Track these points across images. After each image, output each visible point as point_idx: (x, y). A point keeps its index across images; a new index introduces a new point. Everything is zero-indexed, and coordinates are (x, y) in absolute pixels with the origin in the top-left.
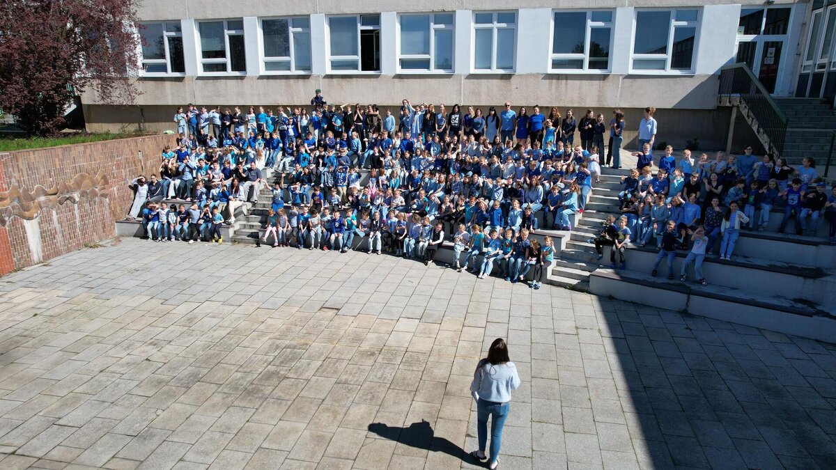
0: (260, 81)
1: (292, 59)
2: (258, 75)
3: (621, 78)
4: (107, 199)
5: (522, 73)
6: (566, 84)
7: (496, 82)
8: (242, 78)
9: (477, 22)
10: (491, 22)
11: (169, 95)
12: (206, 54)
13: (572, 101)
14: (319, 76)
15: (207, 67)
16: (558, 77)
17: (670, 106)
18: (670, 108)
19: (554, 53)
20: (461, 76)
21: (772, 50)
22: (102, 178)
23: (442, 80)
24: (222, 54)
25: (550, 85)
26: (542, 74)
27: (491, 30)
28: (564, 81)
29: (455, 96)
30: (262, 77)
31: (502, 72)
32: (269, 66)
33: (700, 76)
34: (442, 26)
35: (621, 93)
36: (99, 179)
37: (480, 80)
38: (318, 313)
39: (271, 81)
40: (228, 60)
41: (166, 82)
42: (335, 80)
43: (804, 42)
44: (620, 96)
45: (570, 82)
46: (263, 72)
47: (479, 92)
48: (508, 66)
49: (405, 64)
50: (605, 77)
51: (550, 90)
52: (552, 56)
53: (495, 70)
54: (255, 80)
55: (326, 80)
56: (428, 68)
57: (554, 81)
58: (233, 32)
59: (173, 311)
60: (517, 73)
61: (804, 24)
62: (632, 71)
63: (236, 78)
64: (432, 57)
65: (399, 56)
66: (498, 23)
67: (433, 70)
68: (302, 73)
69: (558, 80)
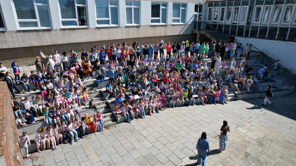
2: (16, 30)
3: (170, 26)
6: (156, 28)
8: (3, 32)
9: (126, 5)
10: (131, 5)
14: (57, 29)
19: (152, 17)
23: (115, 29)
27: (131, 8)
29: (121, 35)
30: (19, 31)
33: (188, 24)
34: (113, 6)
35: (170, 31)
37: (130, 29)
42: (66, 31)
46: (19, 28)
47: (130, 33)
48: (138, 23)
51: (152, 31)
53: (134, 24)
54: (14, 33)
56: (109, 24)
60: (141, 25)
62: (173, 24)
64: (110, 19)
65: (96, 19)
66: (134, 5)
68: (45, 28)
69: (154, 27)
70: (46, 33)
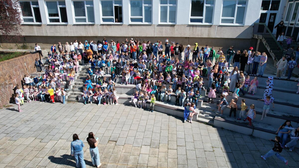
0: (74, 26)
1: (87, 17)
2: (73, 24)
3: (217, 26)
4: (12, 85)
5: (179, 24)
6: (196, 28)
7: (169, 28)
8: (66, 25)
9: (161, 4)
10: (167, 4)
11: (36, 32)
12: (50, 15)
13: (198, 35)
14: (98, 25)
15: (51, 20)
16: (193, 26)
17: (235, 37)
18: (235, 38)
19: (191, 16)
20: (155, 25)
21: (272, 16)
22: (9, 77)
23: (147, 27)
24: (57, 15)
25: (190, 29)
26: (187, 25)
27: (167, 7)
28: (195, 28)
29: (153, 33)
30: (74, 25)
31: (171, 23)
32: (77, 20)
33: (246, 26)
34: (147, 5)
35: (217, 32)
36: (7, 77)
37: (162, 27)
38: (108, 145)
39: (78, 27)
40: (60, 18)
41: (34, 26)
42: (105, 27)
43: (285, 14)
44: (217, 33)
45: (197, 28)
46: (75, 23)
47: (162, 32)
48: (174, 21)
49: (132, 20)
50: (211, 26)
51: (190, 31)
52: (190, 17)
53: (168, 23)
54: (72, 26)
55: (101, 26)
56: (142, 21)
57: (191, 28)
58: (61, 6)
59: (45, 147)
60: (177, 24)
61: (285, 7)
62: (221, 24)
63: (64, 25)
64: (143, 17)
65: (130, 17)
66: (170, 4)
67: (144, 23)
68: (91, 23)
69: (193, 27)
70: (91, 27)
